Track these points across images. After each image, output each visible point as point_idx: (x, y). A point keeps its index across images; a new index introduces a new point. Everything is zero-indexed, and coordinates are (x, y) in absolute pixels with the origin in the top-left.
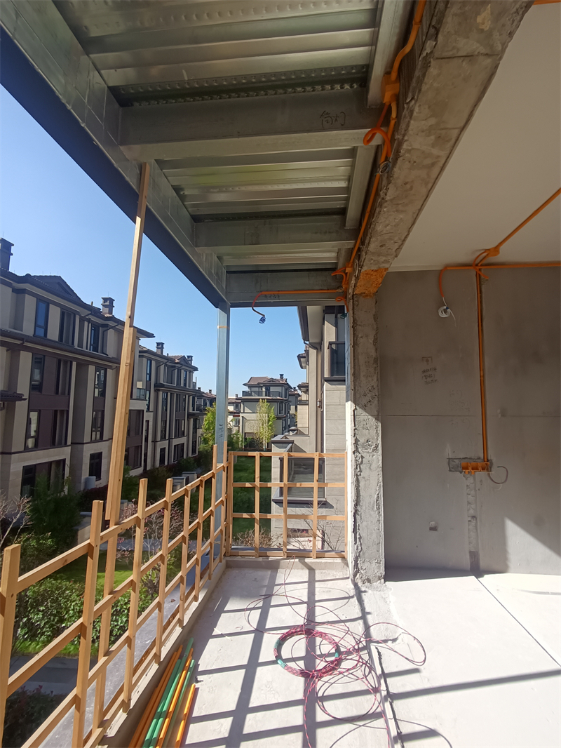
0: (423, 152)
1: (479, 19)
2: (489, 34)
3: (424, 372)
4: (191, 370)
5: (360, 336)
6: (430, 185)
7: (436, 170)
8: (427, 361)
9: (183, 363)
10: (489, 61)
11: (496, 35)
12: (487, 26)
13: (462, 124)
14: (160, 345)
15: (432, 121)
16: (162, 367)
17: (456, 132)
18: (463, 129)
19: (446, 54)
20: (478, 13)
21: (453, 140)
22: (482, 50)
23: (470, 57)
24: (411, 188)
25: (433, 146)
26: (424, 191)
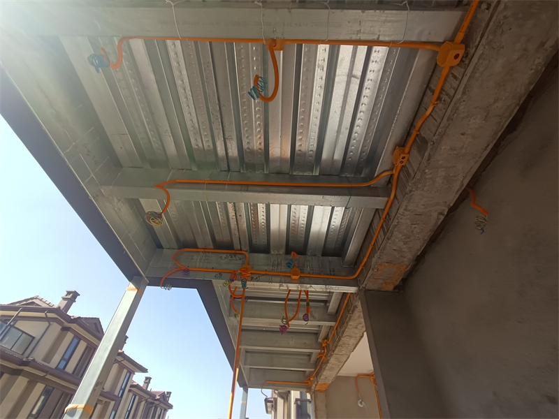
4: (166, 407)
9: (162, 400)
14: (148, 380)
16: (143, 403)
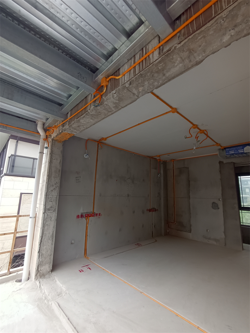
0: (110, 107)
1: (140, 88)
2: (140, 92)
3: (76, 178)
5: (53, 159)
6: (106, 116)
7: (110, 113)
8: (78, 173)
10: (137, 97)
11: (141, 94)
12: (140, 91)
13: (123, 106)
15: (117, 102)
17: (121, 107)
18: (123, 107)
19: (130, 90)
20: (140, 87)
21: (119, 109)
22: (137, 95)
23: (134, 94)
24: (100, 114)
25: (114, 107)
26: (103, 117)
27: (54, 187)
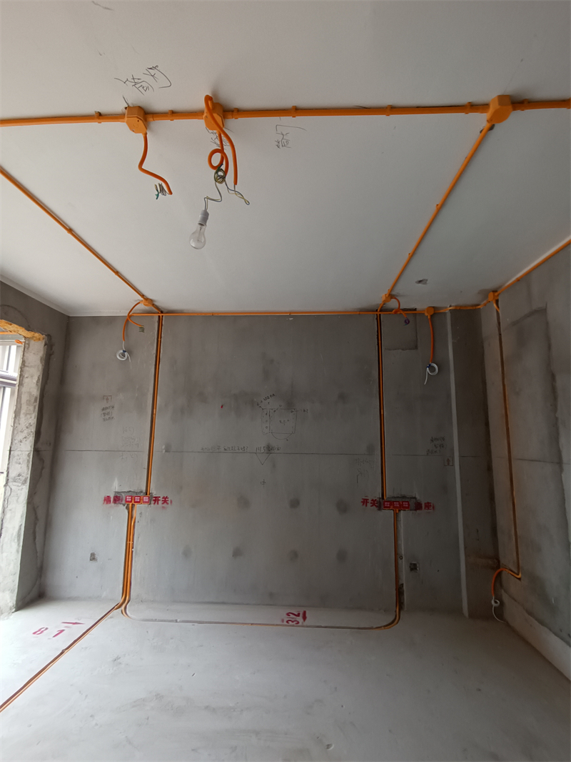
3: (103, 409)
5: (26, 376)
8: (107, 399)
27: (25, 434)
